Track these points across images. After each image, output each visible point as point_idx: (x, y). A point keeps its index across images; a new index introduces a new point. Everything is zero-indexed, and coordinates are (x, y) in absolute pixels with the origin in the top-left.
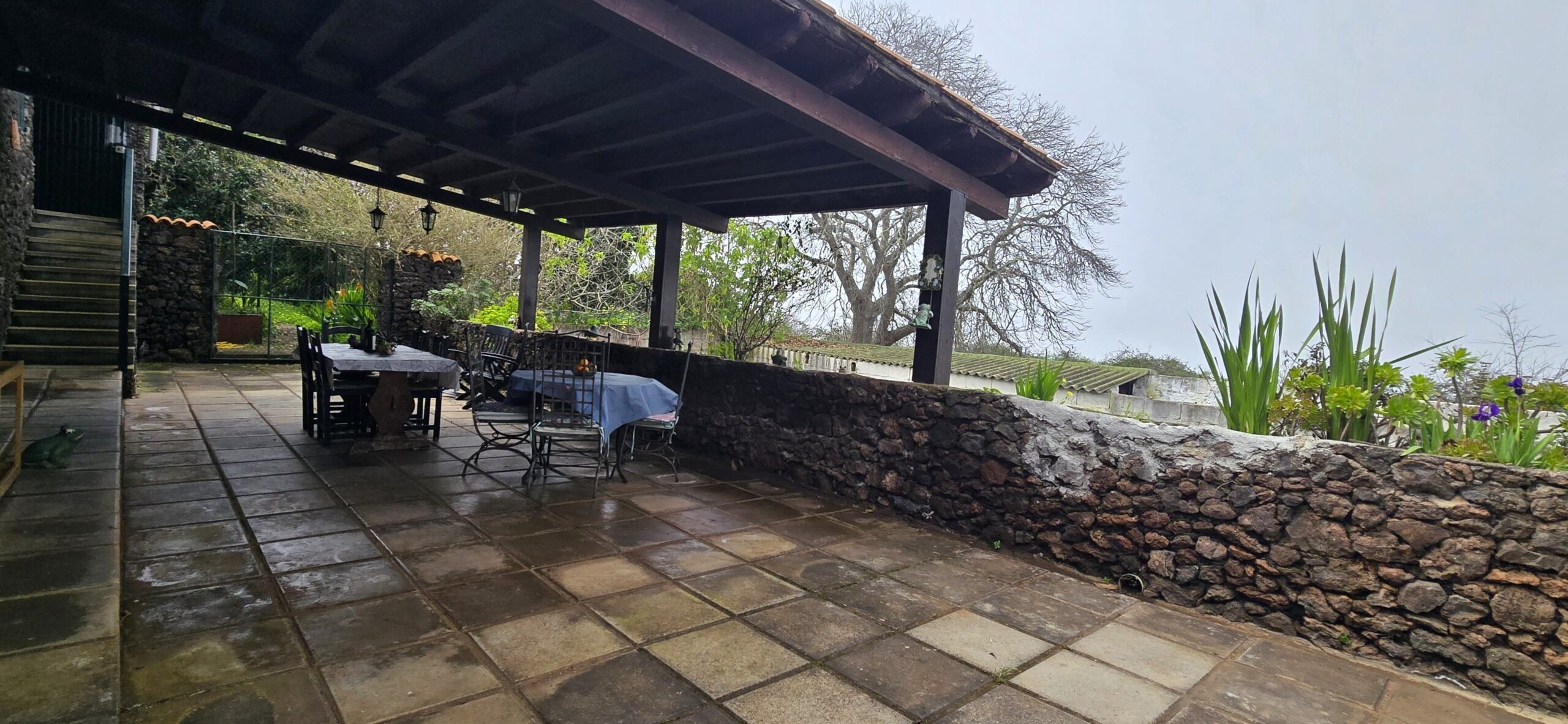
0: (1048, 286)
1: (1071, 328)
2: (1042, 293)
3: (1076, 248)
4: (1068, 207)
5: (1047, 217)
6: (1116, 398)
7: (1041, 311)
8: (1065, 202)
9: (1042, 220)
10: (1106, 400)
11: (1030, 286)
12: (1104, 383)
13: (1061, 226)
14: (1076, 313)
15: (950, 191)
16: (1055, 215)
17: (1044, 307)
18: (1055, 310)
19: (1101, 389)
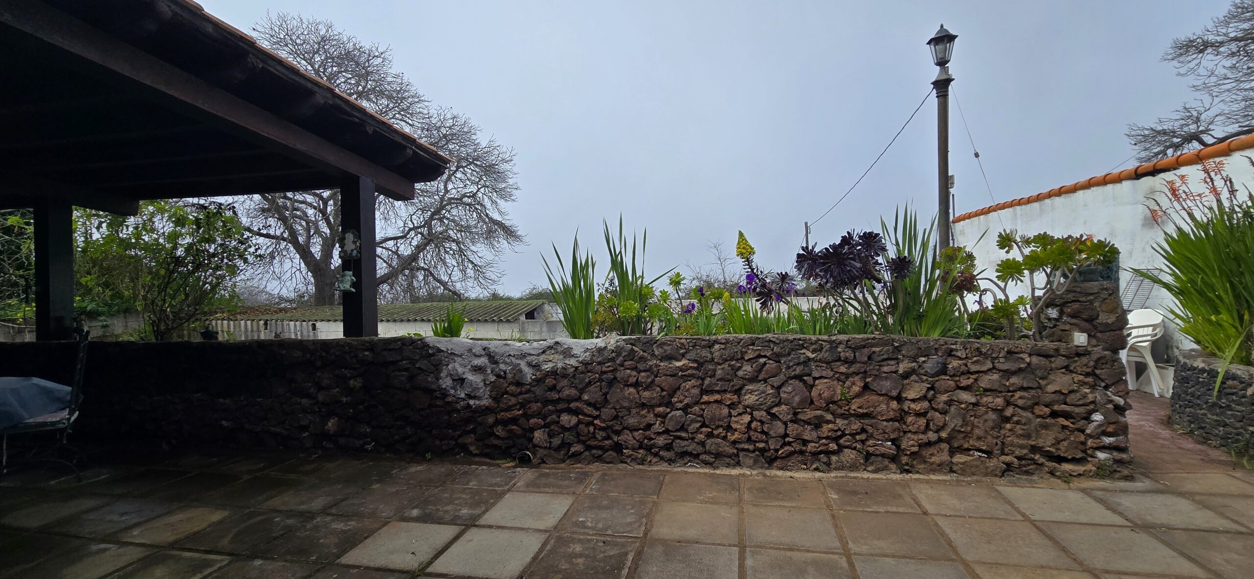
0: (473, 248)
1: (493, 277)
2: (469, 253)
3: (491, 219)
4: (482, 190)
5: (469, 197)
6: (523, 323)
7: (470, 266)
8: (479, 186)
9: (465, 200)
10: (517, 325)
11: (460, 248)
12: (515, 313)
13: (479, 203)
14: (494, 265)
15: (358, 177)
16: (474, 195)
17: (472, 263)
18: (480, 264)
19: (513, 318)
